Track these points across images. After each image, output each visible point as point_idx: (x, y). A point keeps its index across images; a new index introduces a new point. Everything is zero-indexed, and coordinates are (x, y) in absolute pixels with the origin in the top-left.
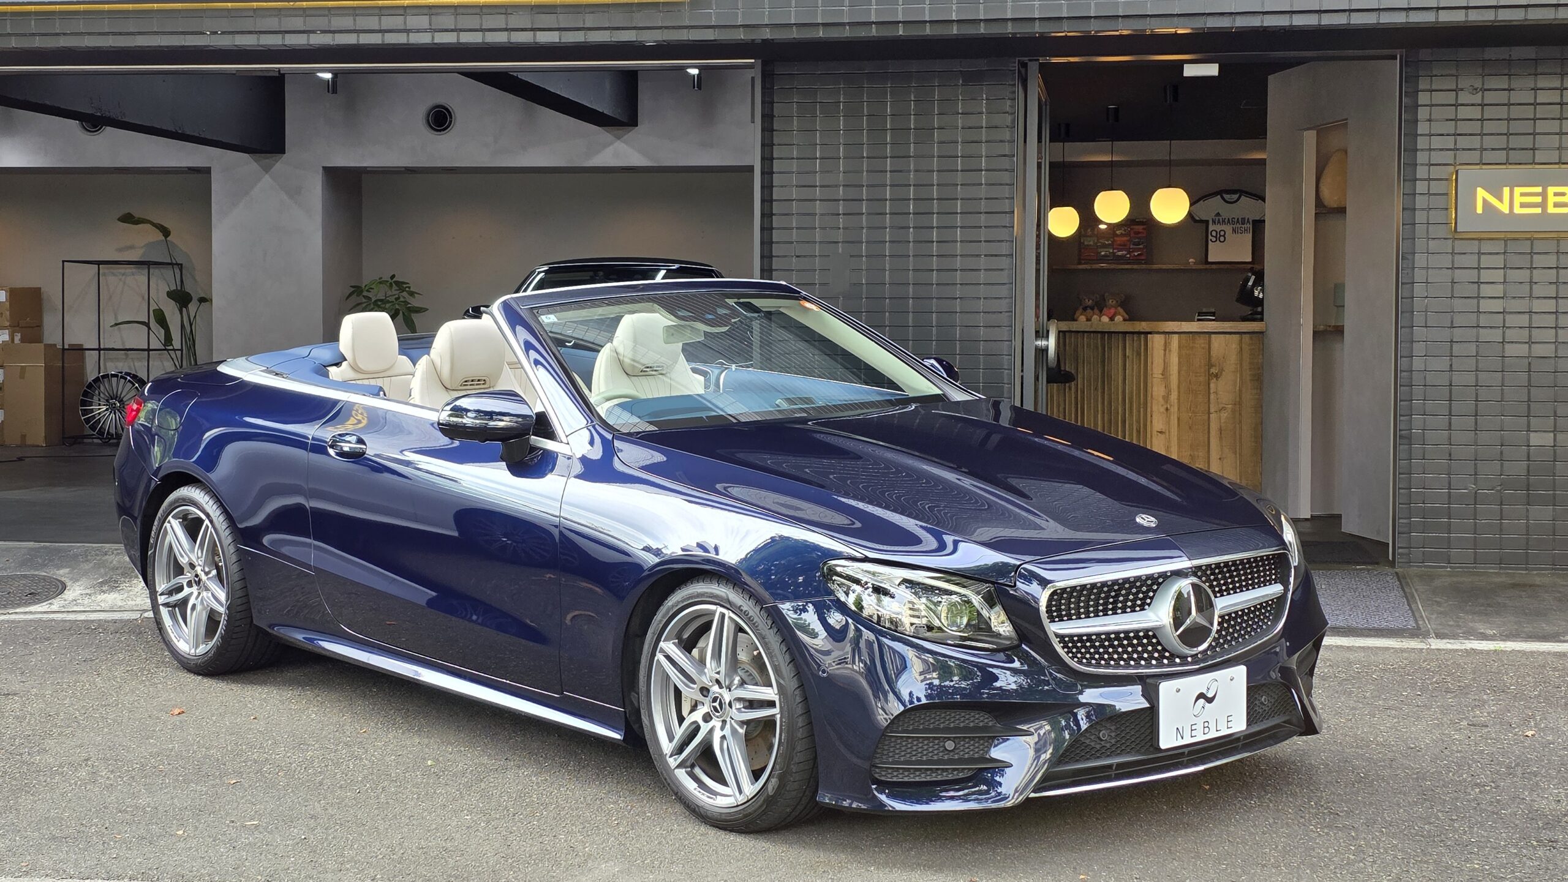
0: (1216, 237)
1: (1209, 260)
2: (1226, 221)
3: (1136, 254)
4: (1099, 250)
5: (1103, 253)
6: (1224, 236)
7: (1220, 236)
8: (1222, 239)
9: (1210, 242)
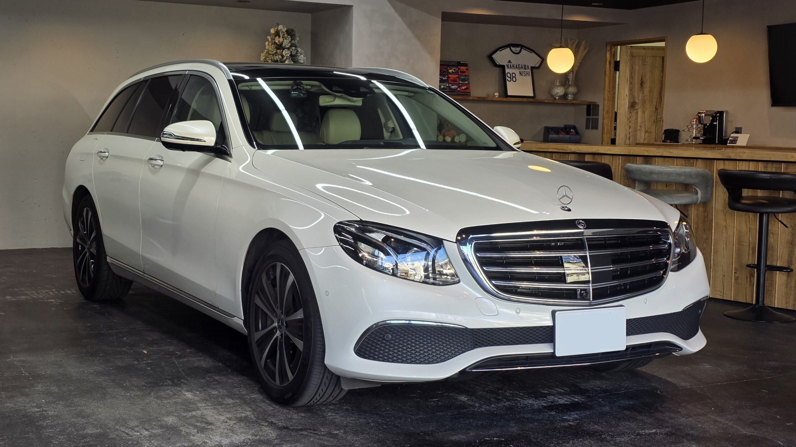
0: (510, 78)
1: (509, 94)
2: (515, 66)
3: (464, 88)
7: (513, 77)
9: (507, 81)
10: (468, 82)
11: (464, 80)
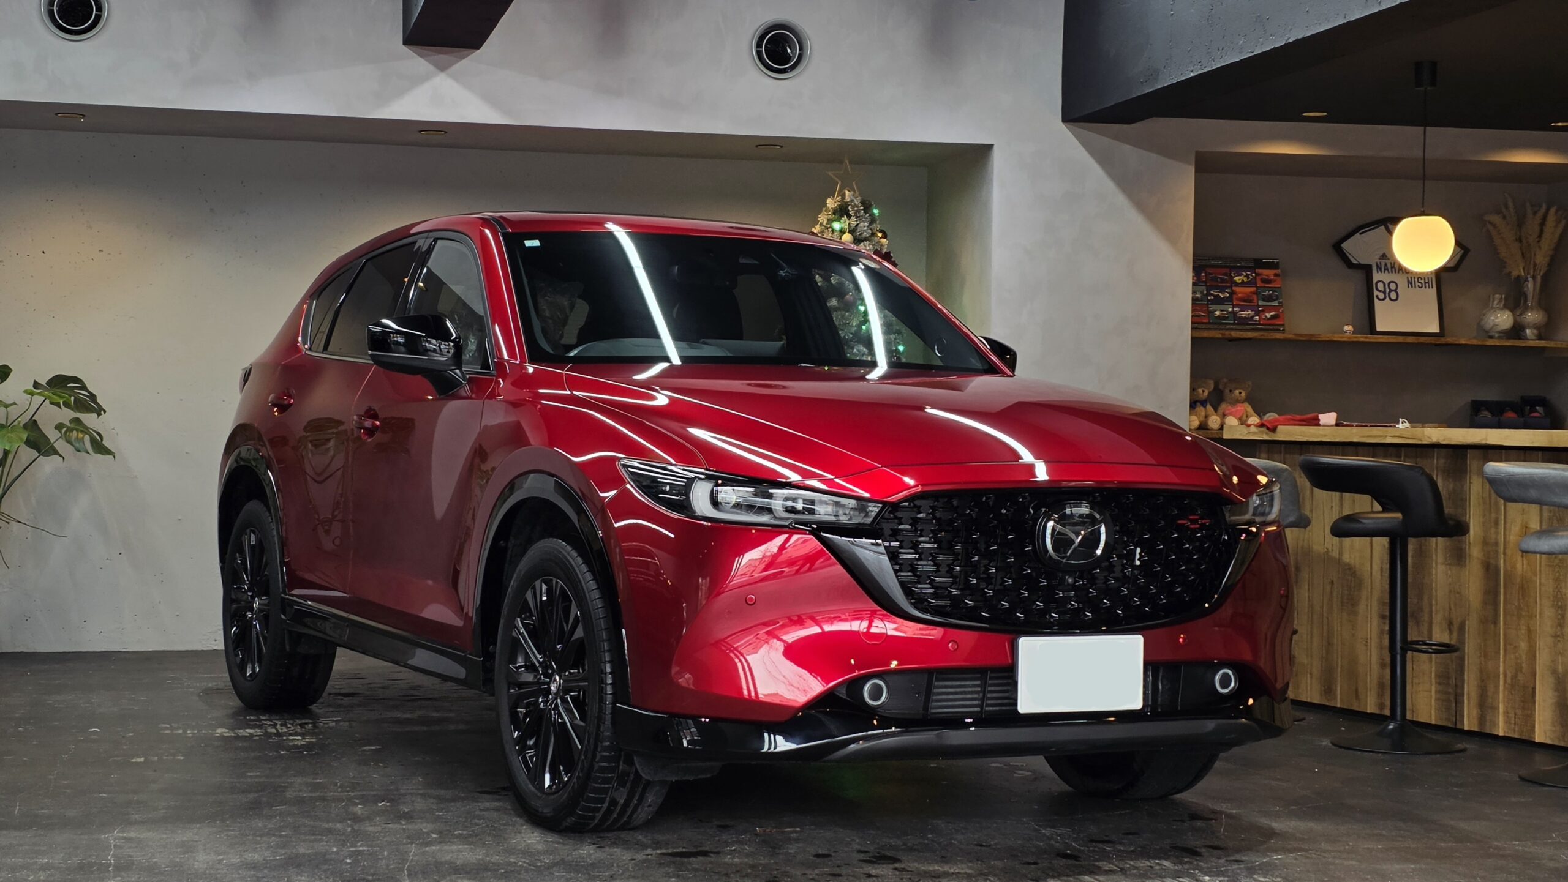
0: (1384, 292)
1: (1379, 328)
3: (1268, 315)
4: (1212, 307)
5: (1217, 313)
6: (1396, 290)
7: (1391, 291)
8: (1393, 295)
9: (1376, 300)
10: (1279, 303)
11: (1269, 299)
